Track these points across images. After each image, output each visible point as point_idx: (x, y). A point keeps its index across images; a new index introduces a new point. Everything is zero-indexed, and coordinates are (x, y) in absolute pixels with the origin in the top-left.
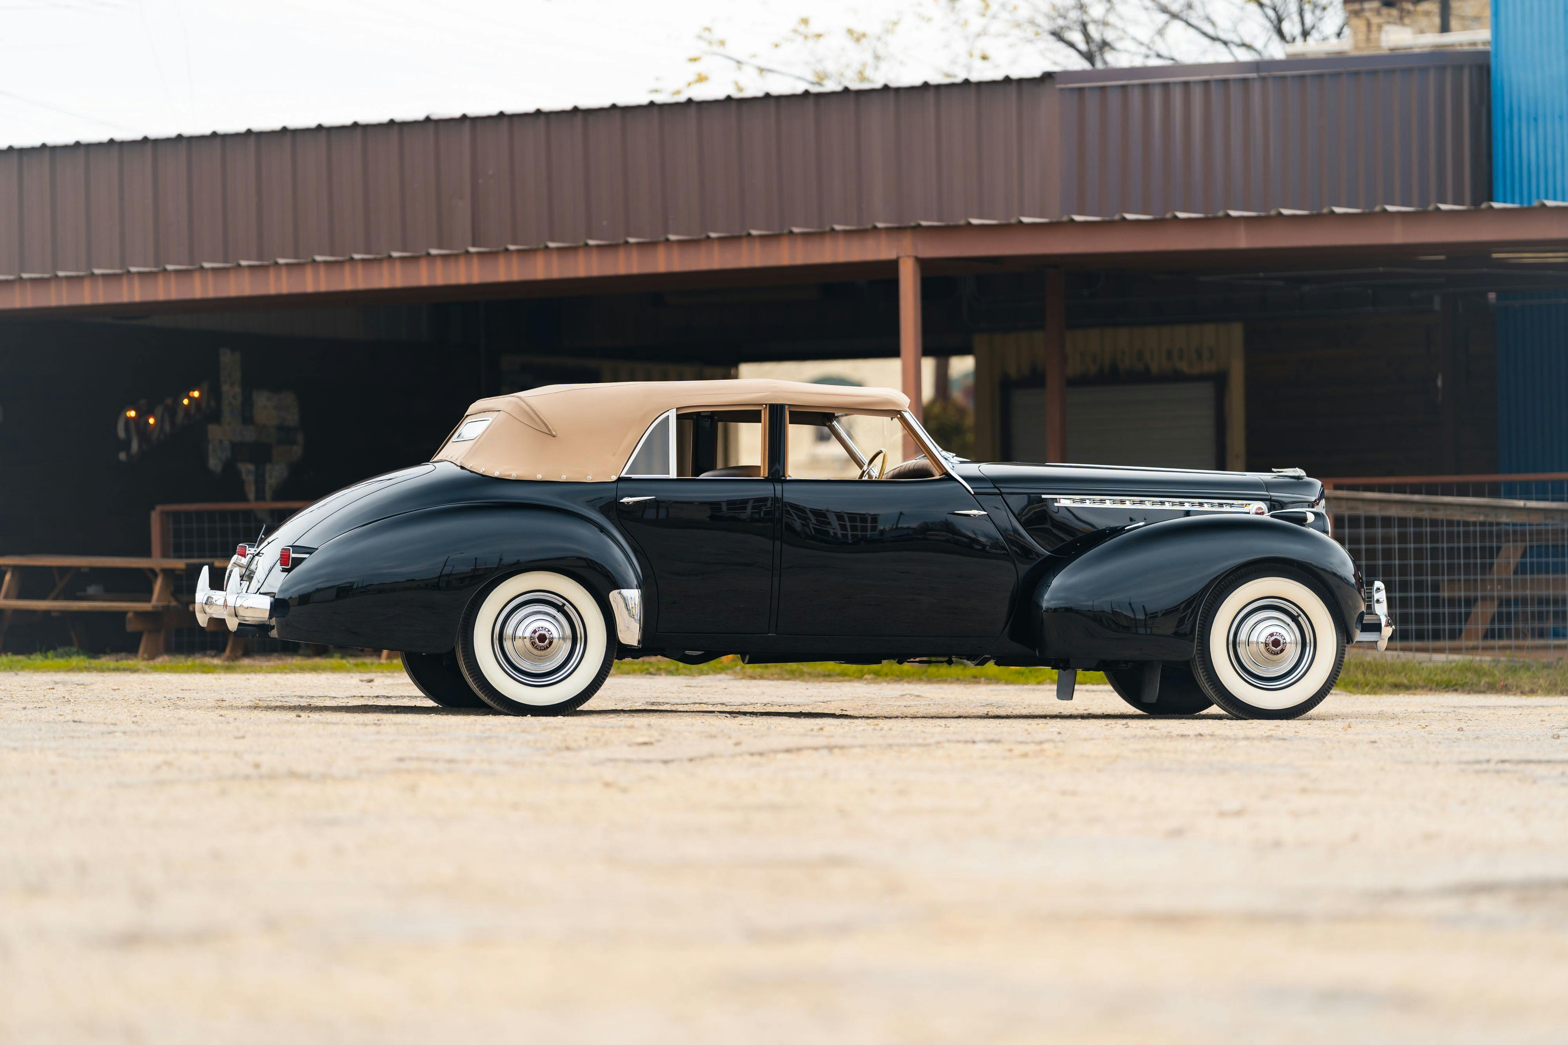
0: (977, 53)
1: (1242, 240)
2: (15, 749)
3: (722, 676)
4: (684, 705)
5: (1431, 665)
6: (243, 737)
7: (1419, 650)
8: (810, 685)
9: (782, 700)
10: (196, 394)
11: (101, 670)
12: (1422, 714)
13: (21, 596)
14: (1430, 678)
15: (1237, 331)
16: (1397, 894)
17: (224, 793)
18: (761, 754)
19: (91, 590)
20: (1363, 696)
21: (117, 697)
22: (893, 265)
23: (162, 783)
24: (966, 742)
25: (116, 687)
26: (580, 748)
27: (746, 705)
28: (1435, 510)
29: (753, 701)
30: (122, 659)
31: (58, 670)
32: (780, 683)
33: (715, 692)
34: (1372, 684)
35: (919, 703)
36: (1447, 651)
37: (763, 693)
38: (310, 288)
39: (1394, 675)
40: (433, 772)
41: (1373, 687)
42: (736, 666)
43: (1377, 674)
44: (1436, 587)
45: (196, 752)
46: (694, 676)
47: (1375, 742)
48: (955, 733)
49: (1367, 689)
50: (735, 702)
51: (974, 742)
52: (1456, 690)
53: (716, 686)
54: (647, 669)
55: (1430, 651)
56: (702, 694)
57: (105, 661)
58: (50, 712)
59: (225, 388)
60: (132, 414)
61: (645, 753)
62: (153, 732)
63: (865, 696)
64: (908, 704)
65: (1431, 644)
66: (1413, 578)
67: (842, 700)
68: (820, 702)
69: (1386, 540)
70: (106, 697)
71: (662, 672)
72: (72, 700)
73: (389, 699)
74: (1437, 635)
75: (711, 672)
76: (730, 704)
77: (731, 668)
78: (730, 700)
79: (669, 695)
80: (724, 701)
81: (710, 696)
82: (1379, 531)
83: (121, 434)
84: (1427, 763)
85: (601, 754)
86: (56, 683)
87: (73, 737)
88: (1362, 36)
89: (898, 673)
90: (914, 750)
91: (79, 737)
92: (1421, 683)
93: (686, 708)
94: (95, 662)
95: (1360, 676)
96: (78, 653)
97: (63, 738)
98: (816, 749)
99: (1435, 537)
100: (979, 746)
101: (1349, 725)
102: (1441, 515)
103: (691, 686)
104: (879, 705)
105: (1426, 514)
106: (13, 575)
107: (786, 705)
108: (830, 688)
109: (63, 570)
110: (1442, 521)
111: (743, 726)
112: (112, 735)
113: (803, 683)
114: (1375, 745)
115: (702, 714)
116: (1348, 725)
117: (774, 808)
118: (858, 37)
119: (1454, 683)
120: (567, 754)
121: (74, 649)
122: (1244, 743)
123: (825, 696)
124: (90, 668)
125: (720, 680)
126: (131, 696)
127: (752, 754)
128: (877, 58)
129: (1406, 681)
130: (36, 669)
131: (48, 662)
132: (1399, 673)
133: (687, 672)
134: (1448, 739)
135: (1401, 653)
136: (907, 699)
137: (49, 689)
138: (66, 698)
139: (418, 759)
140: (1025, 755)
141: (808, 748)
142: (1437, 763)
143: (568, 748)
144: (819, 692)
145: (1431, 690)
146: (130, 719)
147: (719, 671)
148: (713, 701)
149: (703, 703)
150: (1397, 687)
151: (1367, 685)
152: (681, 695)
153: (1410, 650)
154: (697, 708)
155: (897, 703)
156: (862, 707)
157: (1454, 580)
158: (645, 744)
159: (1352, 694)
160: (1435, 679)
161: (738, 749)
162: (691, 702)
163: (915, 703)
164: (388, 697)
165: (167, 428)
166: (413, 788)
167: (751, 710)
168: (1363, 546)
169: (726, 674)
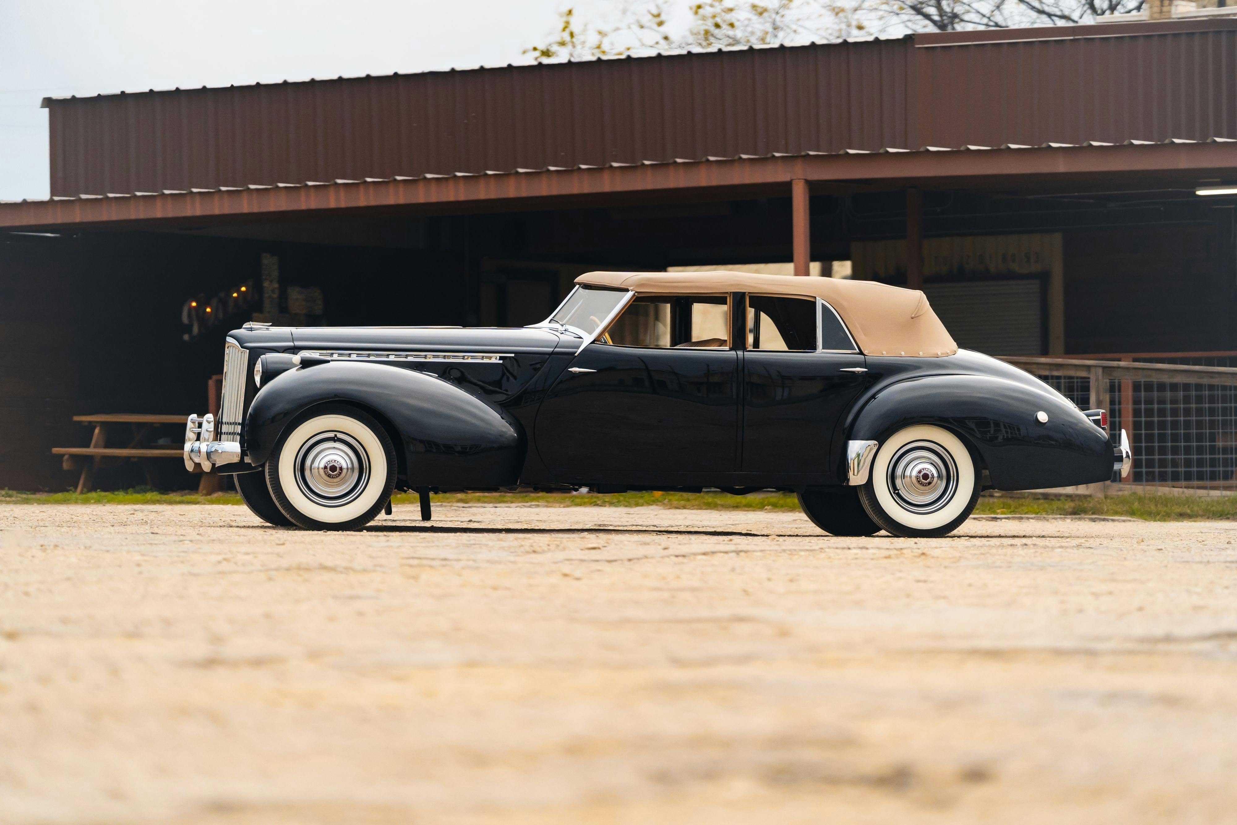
0: (854, 23)
1: (1061, 166)
2: (108, 551)
3: (654, 507)
4: (624, 526)
5: (1209, 499)
6: (283, 544)
7: (1199, 488)
8: (722, 513)
9: (700, 523)
10: (243, 289)
11: (170, 503)
12: (1200, 534)
13: (106, 446)
14: (1208, 508)
15: (1057, 240)
16: (1168, 639)
17: (270, 579)
18: (684, 556)
19: (161, 442)
20: (1155, 522)
21: (184, 520)
22: (787, 186)
23: (222, 573)
24: (843, 548)
25: (182, 513)
26: (544, 552)
27: (672, 527)
28: (1212, 377)
29: (678, 524)
30: (186, 495)
31: (136, 502)
32: (699, 511)
33: (648, 517)
34: (1163, 513)
35: (807, 525)
36: (1221, 489)
37: (686, 518)
38: (332, 204)
39: (1180, 506)
40: (431, 567)
41: (1163, 516)
42: (665, 499)
43: (1166, 506)
44: (1213, 438)
45: (247, 554)
46: (632, 507)
47: (1161, 549)
48: (834, 543)
49: (1158, 517)
50: (664, 525)
51: (849, 549)
52: (1228, 518)
53: (649, 514)
54: (595, 502)
55: (1209, 488)
56: (638, 518)
57: (173, 496)
58: (133, 528)
59: (266, 284)
60: (194, 304)
61: (594, 555)
62: (213, 540)
63: (766, 521)
64: (799, 526)
65: (1208, 483)
66: (1195, 431)
67: (747, 523)
68: (730, 525)
69: (1174, 401)
70: (175, 519)
71: (607, 504)
72: (149, 522)
73: (394, 522)
74: (1213, 476)
75: (645, 504)
76: (660, 526)
77: (660, 502)
78: (660, 523)
79: (612, 519)
80: (655, 524)
81: (644, 520)
82: (1168, 394)
83: (185, 319)
84: (1201, 562)
85: (561, 555)
86: (136, 510)
87: (151, 544)
88: (1156, 9)
89: (791, 505)
90: (802, 553)
91: (156, 544)
92: (1201, 513)
93: (625, 528)
94: (164, 497)
95: (1153, 507)
96: (152, 490)
97: (144, 544)
98: (726, 552)
99: (1212, 399)
100: (853, 551)
101: (1143, 539)
102: (1216, 381)
103: (629, 514)
104: (776, 527)
105: (1205, 381)
106: (101, 430)
107: (703, 527)
108: (738, 515)
109: (140, 425)
110: (1218, 386)
111: (670, 538)
112: (182, 543)
113: (717, 512)
114: (1161, 551)
115: (638, 532)
116: (1141, 540)
117: (693, 590)
118: (761, 12)
119: (1226, 513)
120: (533, 555)
121: (149, 487)
122: (1060, 550)
123: (734, 521)
124: (160, 501)
125: (652, 510)
126: (194, 519)
127: (677, 556)
128: (776, 28)
129: (1189, 511)
130: (120, 502)
131: (129, 497)
132: (1184, 505)
133: (626, 504)
134: (1218, 548)
135: (1185, 490)
136: (798, 522)
137: (131, 514)
138: (144, 520)
139: (420, 558)
140: (888, 557)
141: (721, 552)
142: (1208, 562)
143: (534, 552)
144: (729, 517)
145: (1208, 518)
146: (196, 532)
147: (651, 503)
148: (647, 523)
149: (639, 525)
150: (1182, 516)
151: (1159, 514)
152: (622, 520)
153: (1193, 488)
154: (634, 528)
155: (790, 526)
156: (763, 529)
157: (1226, 433)
158: (594, 548)
159: (1146, 521)
160: (1212, 509)
161: (666, 552)
162: (630, 524)
163: (804, 525)
164: (393, 520)
165: (221, 315)
166: (415, 578)
167: (676, 530)
168: (1156, 406)
169: (657, 505)
